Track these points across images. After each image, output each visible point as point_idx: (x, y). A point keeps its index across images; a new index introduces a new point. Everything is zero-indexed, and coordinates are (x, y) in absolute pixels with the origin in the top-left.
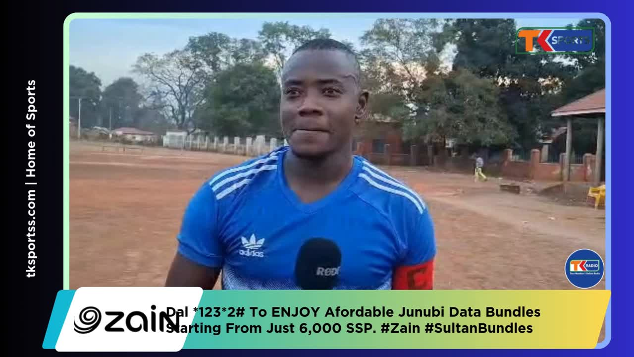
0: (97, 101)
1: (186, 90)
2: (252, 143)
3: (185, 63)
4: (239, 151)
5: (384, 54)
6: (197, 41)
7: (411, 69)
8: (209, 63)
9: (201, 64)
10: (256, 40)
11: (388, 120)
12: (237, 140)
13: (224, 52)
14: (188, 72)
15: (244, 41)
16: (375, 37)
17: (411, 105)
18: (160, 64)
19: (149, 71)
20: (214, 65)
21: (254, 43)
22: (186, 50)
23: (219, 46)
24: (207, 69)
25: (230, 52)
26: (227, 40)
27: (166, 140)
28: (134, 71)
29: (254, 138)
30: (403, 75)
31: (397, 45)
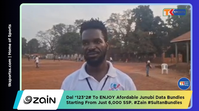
0: (26, 46)
1: (53, 41)
2: (73, 56)
3: (52, 33)
4: (70, 59)
5: (113, 26)
6: (55, 26)
7: (122, 30)
8: (59, 33)
9: (57, 33)
10: (74, 25)
11: (116, 47)
12: (68, 56)
13: (64, 29)
14: (53, 36)
15: (70, 26)
16: (110, 21)
17: (123, 42)
18: (44, 34)
19: (41, 36)
20: (61, 33)
21: (73, 26)
22: (52, 29)
23: (62, 28)
24: (59, 34)
25: (66, 29)
26: (65, 25)
27: (47, 57)
28: (36, 36)
29: (74, 55)
30: (119, 32)
31: (117, 23)
